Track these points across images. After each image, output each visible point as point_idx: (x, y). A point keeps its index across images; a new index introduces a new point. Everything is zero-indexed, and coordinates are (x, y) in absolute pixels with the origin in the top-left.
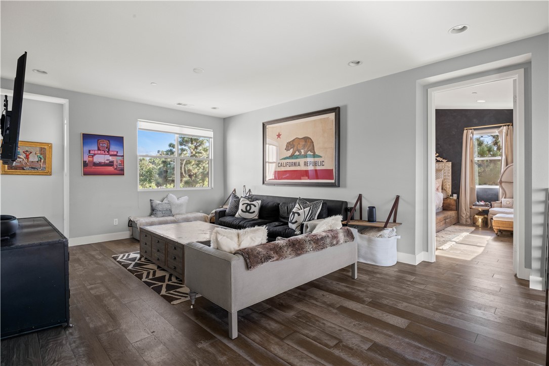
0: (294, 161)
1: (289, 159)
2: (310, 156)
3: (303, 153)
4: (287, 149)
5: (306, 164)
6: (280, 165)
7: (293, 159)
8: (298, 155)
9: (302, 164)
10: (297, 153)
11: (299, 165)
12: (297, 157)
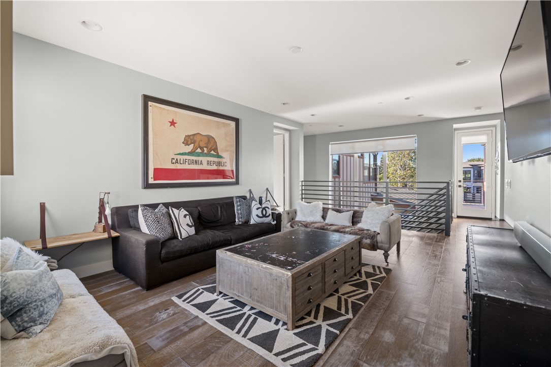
0: (194, 158)
1: (188, 155)
2: (213, 156)
3: (206, 151)
4: (186, 143)
5: (209, 163)
6: (174, 161)
7: (193, 155)
8: (200, 153)
9: (205, 162)
10: (199, 150)
11: (201, 163)
12: (199, 155)
